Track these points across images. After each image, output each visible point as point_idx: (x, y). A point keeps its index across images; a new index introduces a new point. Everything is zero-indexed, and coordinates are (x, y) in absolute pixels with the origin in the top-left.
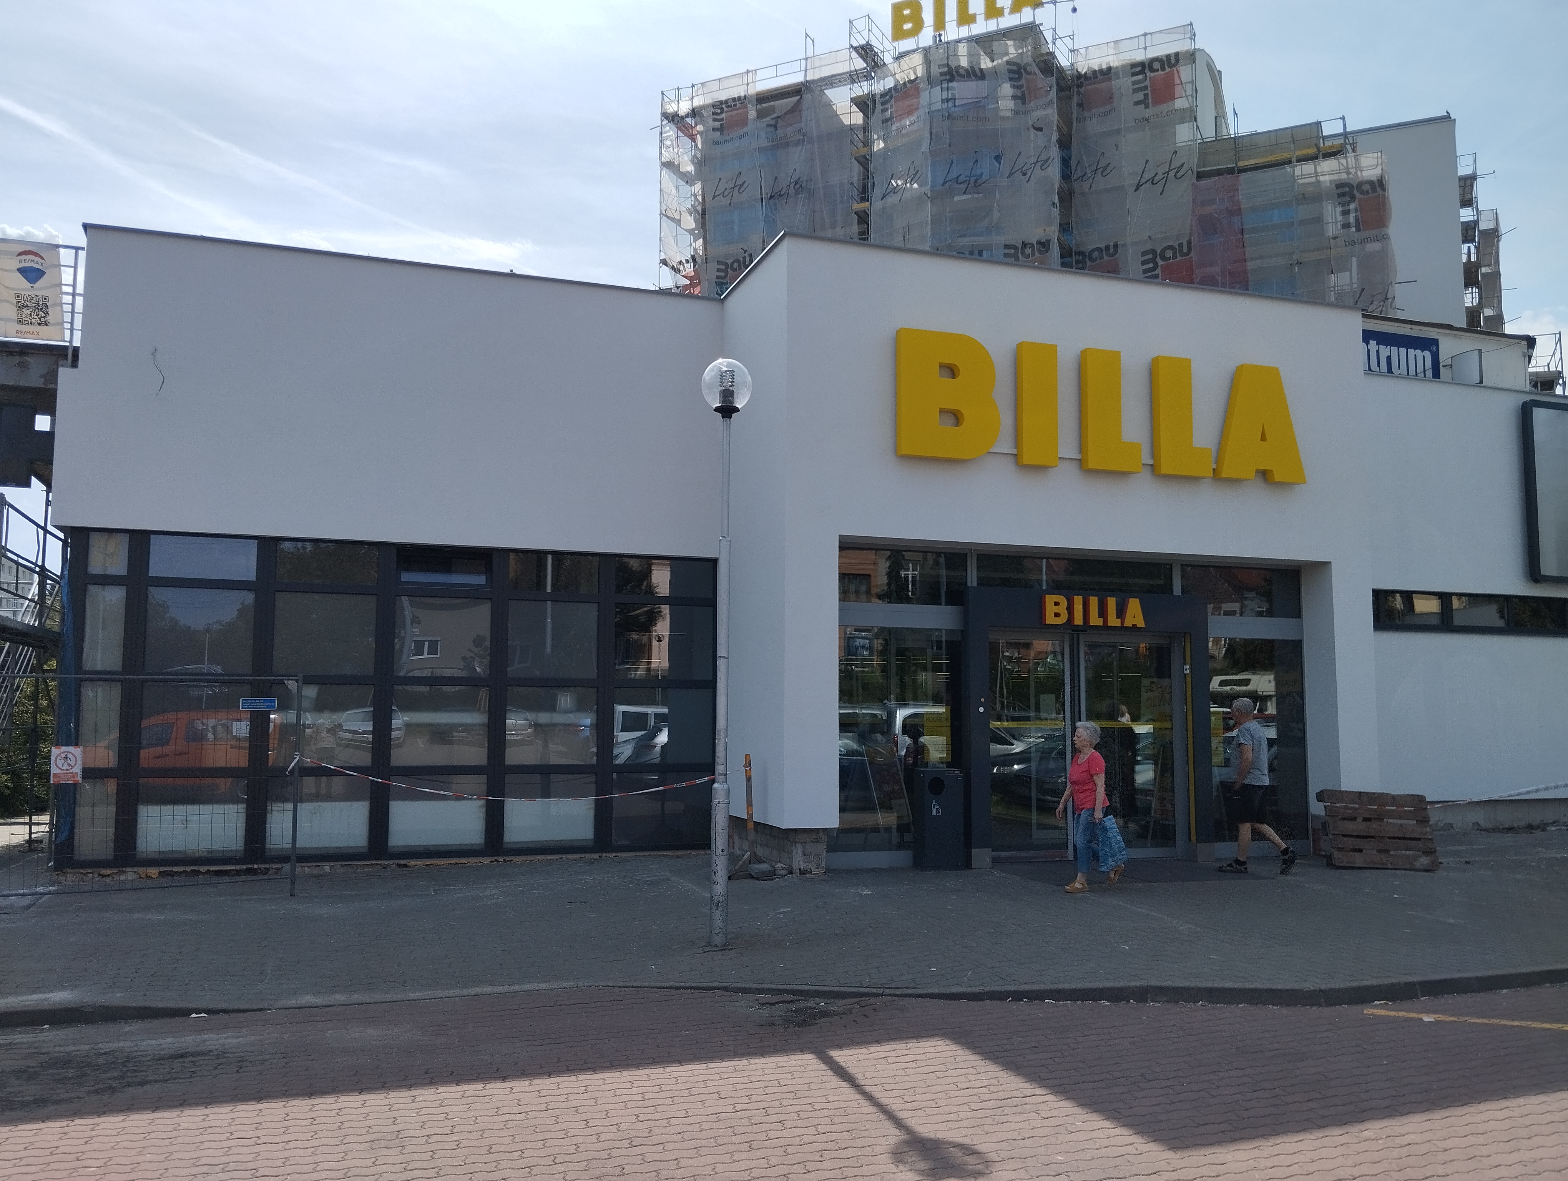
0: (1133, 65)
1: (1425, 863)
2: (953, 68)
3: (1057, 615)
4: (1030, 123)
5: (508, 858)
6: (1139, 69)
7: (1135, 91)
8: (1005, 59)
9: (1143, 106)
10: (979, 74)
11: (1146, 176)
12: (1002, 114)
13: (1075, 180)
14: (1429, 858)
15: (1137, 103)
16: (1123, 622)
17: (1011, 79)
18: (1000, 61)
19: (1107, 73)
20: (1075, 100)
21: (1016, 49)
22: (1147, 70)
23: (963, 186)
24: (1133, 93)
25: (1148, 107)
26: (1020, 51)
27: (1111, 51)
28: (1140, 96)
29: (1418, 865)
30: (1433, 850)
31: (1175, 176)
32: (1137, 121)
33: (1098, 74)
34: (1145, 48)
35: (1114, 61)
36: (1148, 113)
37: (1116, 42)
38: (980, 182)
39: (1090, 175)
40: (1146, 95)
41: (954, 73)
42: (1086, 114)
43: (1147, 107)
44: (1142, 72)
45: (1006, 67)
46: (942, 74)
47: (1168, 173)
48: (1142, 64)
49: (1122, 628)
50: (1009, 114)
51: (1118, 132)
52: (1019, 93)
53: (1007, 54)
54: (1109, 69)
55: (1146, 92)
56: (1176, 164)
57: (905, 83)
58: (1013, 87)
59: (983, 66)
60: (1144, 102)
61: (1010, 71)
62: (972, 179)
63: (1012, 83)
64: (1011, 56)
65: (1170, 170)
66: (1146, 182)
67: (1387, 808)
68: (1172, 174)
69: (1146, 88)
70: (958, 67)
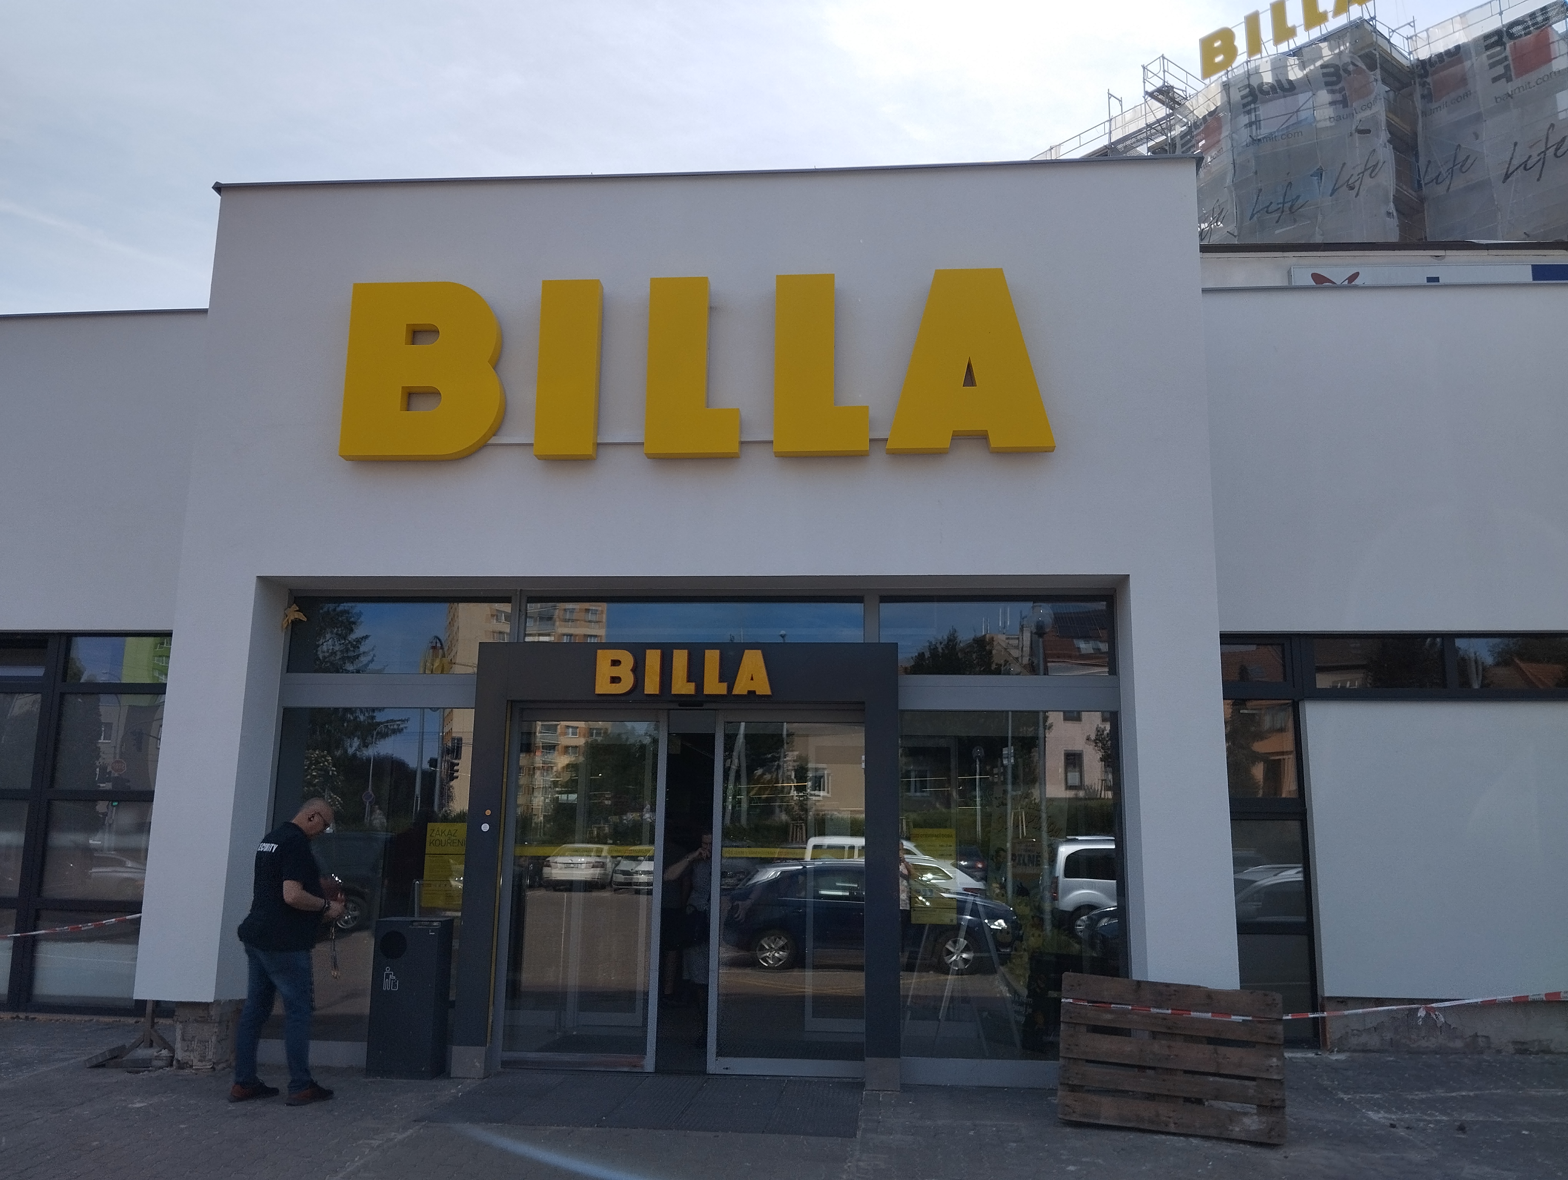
0: (1487, 37)
1: (1254, 1127)
2: (1256, 87)
3: (615, 680)
4: (1354, 127)
5: (32, 1016)
6: (1496, 38)
7: (1492, 66)
8: (1318, 64)
9: (1504, 80)
10: (1287, 86)
11: (1516, 162)
12: (1319, 125)
13: (1426, 184)
14: (1264, 1119)
15: (1495, 80)
16: (730, 688)
17: (1327, 84)
18: (1312, 67)
19: (1456, 54)
20: (1418, 92)
21: (1331, 49)
22: (1505, 39)
23: (1276, 215)
24: (1490, 68)
25: (1511, 80)
26: (1337, 51)
27: (1458, 26)
28: (1500, 70)
29: (1236, 1130)
30: (1276, 1104)
31: (1555, 155)
32: (1499, 100)
33: (1445, 57)
34: (1501, 13)
35: (1461, 38)
36: (1510, 87)
37: (1462, 15)
38: (1295, 208)
39: (1445, 175)
40: (1507, 68)
41: (1257, 92)
42: (1434, 105)
43: (1509, 80)
44: (1500, 42)
45: (1321, 71)
46: (1243, 97)
47: (1544, 152)
48: (1498, 33)
49: (729, 698)
50: (1328, 124)
51: (1478, 118)
52: (1338, 97)
53: (1321, 57)
54: (1458, 48)
55: (1506, 63)
56: (1554, 139)
57: (1204, 117)
58: (1332, 92)
59: (1292, 77)
60: (1507, 77)
61: (1324, 75)
62: (1286, 205)
63: (1330, 88)
64: (1326, 59)
65: (1547, 149)
66: (1517, 169)
67: (1194, 1014)
68: (1551, 151)
69: (1506, 58)
70: (1262, 84)
